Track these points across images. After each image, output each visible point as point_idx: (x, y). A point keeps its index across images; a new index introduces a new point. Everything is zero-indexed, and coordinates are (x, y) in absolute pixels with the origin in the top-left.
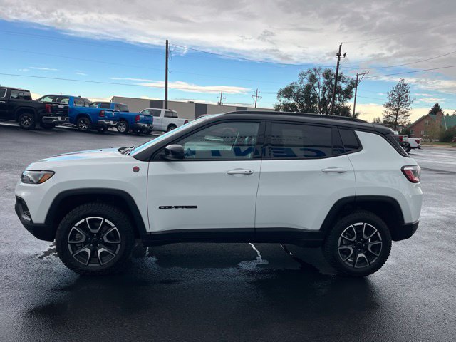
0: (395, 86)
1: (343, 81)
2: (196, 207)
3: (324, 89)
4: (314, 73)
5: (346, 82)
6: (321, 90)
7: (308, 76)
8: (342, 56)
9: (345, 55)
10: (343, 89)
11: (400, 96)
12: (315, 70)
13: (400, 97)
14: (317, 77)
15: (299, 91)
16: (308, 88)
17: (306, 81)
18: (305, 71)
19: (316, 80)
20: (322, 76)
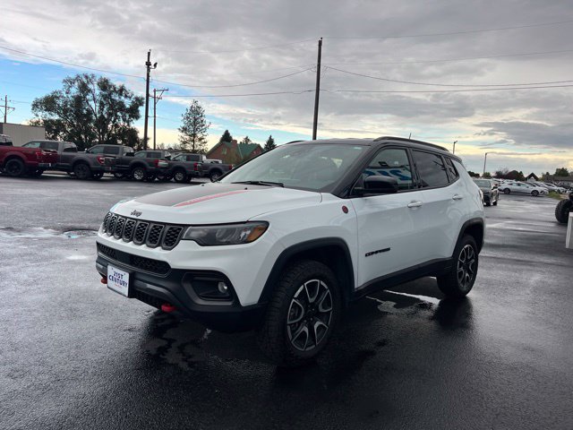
0: (189, 108)
1: (126, 96)
2: (388, 249)
3: (102, 105)
4: (85, 81)
5: (130, 98)
6: (98, 104)
7: (76, 84)
8: (152, 66)
9: (155, 65)
10: (128, 106)
11: (196, 120)
12: (87, 77)
13: (194, 122)
14: (90, 86)
15: (66, 102)
16: (79, 101)
17: (75, 91)
18: (73, 76)
19: (90, 91)
20: (96, 87)
